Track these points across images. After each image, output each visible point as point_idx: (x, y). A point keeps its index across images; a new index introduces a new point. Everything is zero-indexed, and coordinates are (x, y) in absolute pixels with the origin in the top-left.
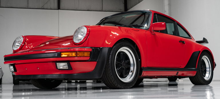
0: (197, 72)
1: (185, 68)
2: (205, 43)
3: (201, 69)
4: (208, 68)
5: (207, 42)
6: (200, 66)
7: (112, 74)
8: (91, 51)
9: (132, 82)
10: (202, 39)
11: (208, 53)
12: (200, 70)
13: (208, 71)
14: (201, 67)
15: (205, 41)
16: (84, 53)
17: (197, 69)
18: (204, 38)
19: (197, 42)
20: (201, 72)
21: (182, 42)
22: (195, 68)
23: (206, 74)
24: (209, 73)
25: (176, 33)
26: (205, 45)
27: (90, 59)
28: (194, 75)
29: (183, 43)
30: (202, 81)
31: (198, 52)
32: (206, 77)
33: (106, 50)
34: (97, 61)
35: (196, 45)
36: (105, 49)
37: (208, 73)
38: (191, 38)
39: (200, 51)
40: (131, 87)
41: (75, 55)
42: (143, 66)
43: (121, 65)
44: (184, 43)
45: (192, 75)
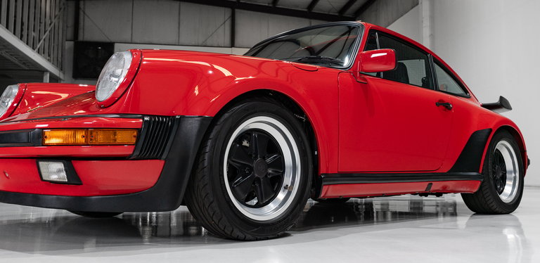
0: (483, 183)
1: (451, 173)
2: (504, 109)
3: (494, 173)
4: (511, 172)
5: (509, 108)
6: (490, 167)
7: (212, 199)
8: (140, 127)
9: (284, 219)
10: (496, 100)
11: (512, 133)
12: (491, 176)
13: (510, 179)
14: (494, 168)
15: (503, 104)
16: (115, 134)
17: (482, 173)
18: (501, 97)
19: (484, 106)
20: (492, 182)
21: (444, 105)
22: (478, 172)
23: (506, 187)
24: (511, 183)
25: (429, 82)
26: (504, 114)
27: (137, 153)
28: (475, 190)
29: (447, 107)
30: (494, 206)
31: (487, 131)
32: (505, 195)
33: (192, 125)
34: (164, 156)
35: (482, 114)
36: (191, 121)
37: (510, 185)
38: (469, 97)
39: (491, 130)
40: (279, 234)
41: (83, 140)
42: (323, 170)
43: (251, 169)
44: (450, 109)
45: (468, 190)
